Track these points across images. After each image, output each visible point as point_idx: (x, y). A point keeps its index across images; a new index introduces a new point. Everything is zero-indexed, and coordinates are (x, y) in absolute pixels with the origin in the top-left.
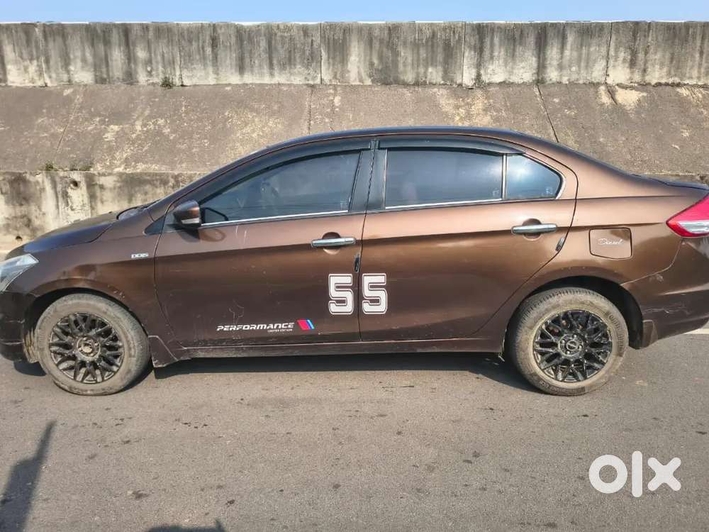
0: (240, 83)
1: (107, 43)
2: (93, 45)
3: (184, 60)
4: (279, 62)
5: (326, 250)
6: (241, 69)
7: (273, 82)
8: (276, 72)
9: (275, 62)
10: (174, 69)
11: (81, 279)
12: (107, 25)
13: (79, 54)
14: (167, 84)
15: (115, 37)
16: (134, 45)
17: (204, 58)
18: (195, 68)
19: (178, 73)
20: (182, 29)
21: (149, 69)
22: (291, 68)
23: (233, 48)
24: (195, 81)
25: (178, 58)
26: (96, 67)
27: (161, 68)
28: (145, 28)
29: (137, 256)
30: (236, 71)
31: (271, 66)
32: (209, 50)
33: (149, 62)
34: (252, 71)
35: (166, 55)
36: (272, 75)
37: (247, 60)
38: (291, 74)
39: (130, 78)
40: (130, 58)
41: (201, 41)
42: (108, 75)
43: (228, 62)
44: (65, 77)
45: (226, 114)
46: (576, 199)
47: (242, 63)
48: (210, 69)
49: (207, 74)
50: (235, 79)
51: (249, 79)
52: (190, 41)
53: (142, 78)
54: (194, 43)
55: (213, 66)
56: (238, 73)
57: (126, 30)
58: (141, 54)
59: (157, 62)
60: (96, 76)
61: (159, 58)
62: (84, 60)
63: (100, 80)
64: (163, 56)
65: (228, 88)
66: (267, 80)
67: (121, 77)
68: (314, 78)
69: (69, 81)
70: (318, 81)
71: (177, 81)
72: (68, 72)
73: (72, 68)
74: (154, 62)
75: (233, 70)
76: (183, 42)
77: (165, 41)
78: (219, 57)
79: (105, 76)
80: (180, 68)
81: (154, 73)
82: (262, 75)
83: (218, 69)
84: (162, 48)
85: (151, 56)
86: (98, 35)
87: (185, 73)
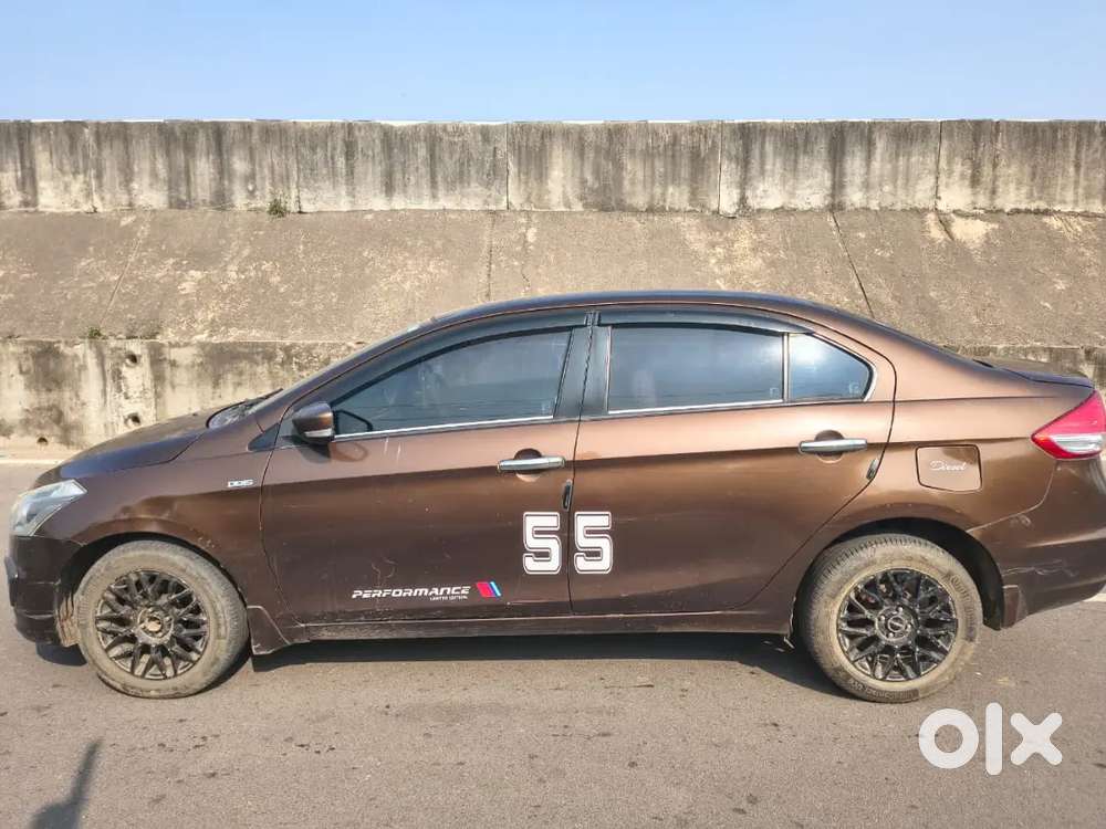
0: (385, 208)
1: (189, 150)
2: (168, 153)
3: (305, 177)
4: (445, 179)
5: (520, 476)
6: (389, 188)
7: (436, 208)
8: (441, 193)
9: (439, 178)
10: (289, 188)
11: (151, 520)
12: (192, 124)
13: (146, 165)
14: (277, 210)
15: (201, 141)
16: (230, 153)
17: (333, 174)
18: (319, 188)
19: (294, 193)
20: (303, 130)
21: (251, 188)
22: (463, 187)
23: (377, 159)
24: (320, 206)
25: (295, 173)
26: (172, 185)
27: (268, 187)
28: (246, 128)
29: (236, 484)
30: (381, 192)
31: (434, 184)
32: (341, 162)
33: (251, 177)
34: (405, 192)
35: (277, 168)
36: (434, 196)
37: (398, 176)
38: (463, 196)
39: (221, 200)
40: (223, 171)
41: (329, 149)
42: (188, 194)
43: (370, 178)
44: (124, 199)
45: (365, 254)
46: (894, 401)
47: (391, 179)
48: (343, 190)
49: (338, 195)
50: (379, 203)
51: (399, 203)
52: (313, 149)
53: (240, 200)
54: (318, 150)
55: (347, 184)
56: (384, 195)
57: (218, 131)
58: (239, 165)
59: (263, 178)
60: (170, 197)
61: (266, 171)
62: (154, 174)
63: (177, 204)
64: (273, 172)
65: (369, 217)
66: (427, 205)
67: (208, 199)
68: (497, 202)
69: (130, 205)
70: (503, 206)
71: (293, 207)
72: (129, 192)
73: (135, 185)
74: (258, 177)
75: (377, 191)
76: (303, 150)
77: (276, 147)
78: (356, 171)
79: (184, 198)
80: (297, 187)
81: (257, 193)
82: (420, 196)
83: (354, 189)
84: (271, 157)
85: (253, 170)
86: (175, 138)
87: (305, 195)
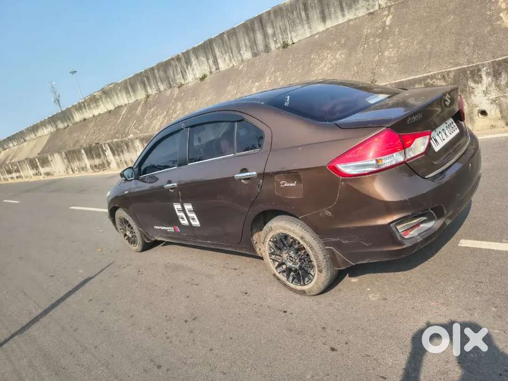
0: (324, 29)
1: (254, 31)
2: (248, 34)
3: (292, 27)
4: (346, 4)
6: (324, 19)
7: (345, 21)
8: (346, 13)
9: (344, 5)
10: (287, 34)
12: (252, 19)
13: (243, 43)
14: (285, 46)
15: (257, 25)
16: (266, 27)
17: (302, 20)
18: (298, 29)
19: (289, 35)
20: (287, 5)
21: (275, 39)
22: (356, 5)
23: (317, 6)
24: (300, 38)
25: (288, 26)
26: (252, 48)
27: (280, 36)
28: (269, 13)
30: (321, 22)
31: (342, 10)
32: (303, 14)
33: (274, 35)
34: (331, 18)
35: (282, 27)
36: (343, 16)
37: (326, 11)
38: (356, 10)
39: (267, 49)
40: (265, 35)
41: (298, 10)
42: (258, 50)
43: (315, 17)
44: (240, 58)
47: (324, 15)
48: (306, 26)
49: (305, 30)
50: (321, 28)
51: (330, 24)
52: (292, 13)
53: (273, 46)
54: (294, 12)
55: (307, 24)
56: (322, 23)
57: (260, 18)
58: (270, 31)
59: (278, 33)
60: (252, 53)
61: (279, 30)
62: (246, 46)
63: (255, 55)
64: (281, 30)
65: (317, 36)
66: (341, 20)
67: (263, 50)
68: (373, 6)
69: (242, 60)
70: (377, 8)
71: (290, 42)
72: (241, 54)
73: (242, 52)
74: (276, 34)
75: (319, 22)
76: (289, 15)
77: (280, 17)
78: (309, 15)
79: (256, 51)
80: (290, 32)
81: (278, 41)
82: (337, 18)
83: (310, 25)
84: (279, 23)
85: (274, 31)
86: (249, 27)
87: (294, 34)
